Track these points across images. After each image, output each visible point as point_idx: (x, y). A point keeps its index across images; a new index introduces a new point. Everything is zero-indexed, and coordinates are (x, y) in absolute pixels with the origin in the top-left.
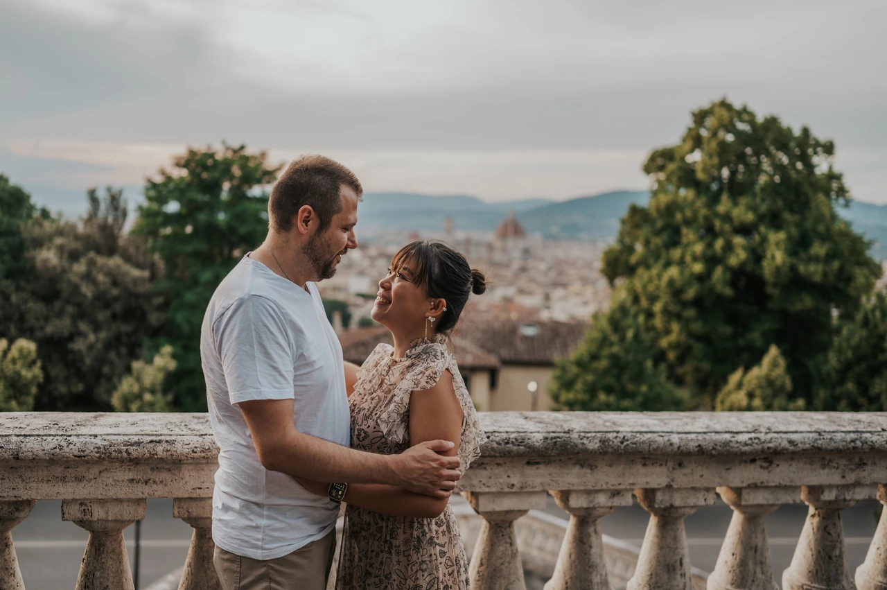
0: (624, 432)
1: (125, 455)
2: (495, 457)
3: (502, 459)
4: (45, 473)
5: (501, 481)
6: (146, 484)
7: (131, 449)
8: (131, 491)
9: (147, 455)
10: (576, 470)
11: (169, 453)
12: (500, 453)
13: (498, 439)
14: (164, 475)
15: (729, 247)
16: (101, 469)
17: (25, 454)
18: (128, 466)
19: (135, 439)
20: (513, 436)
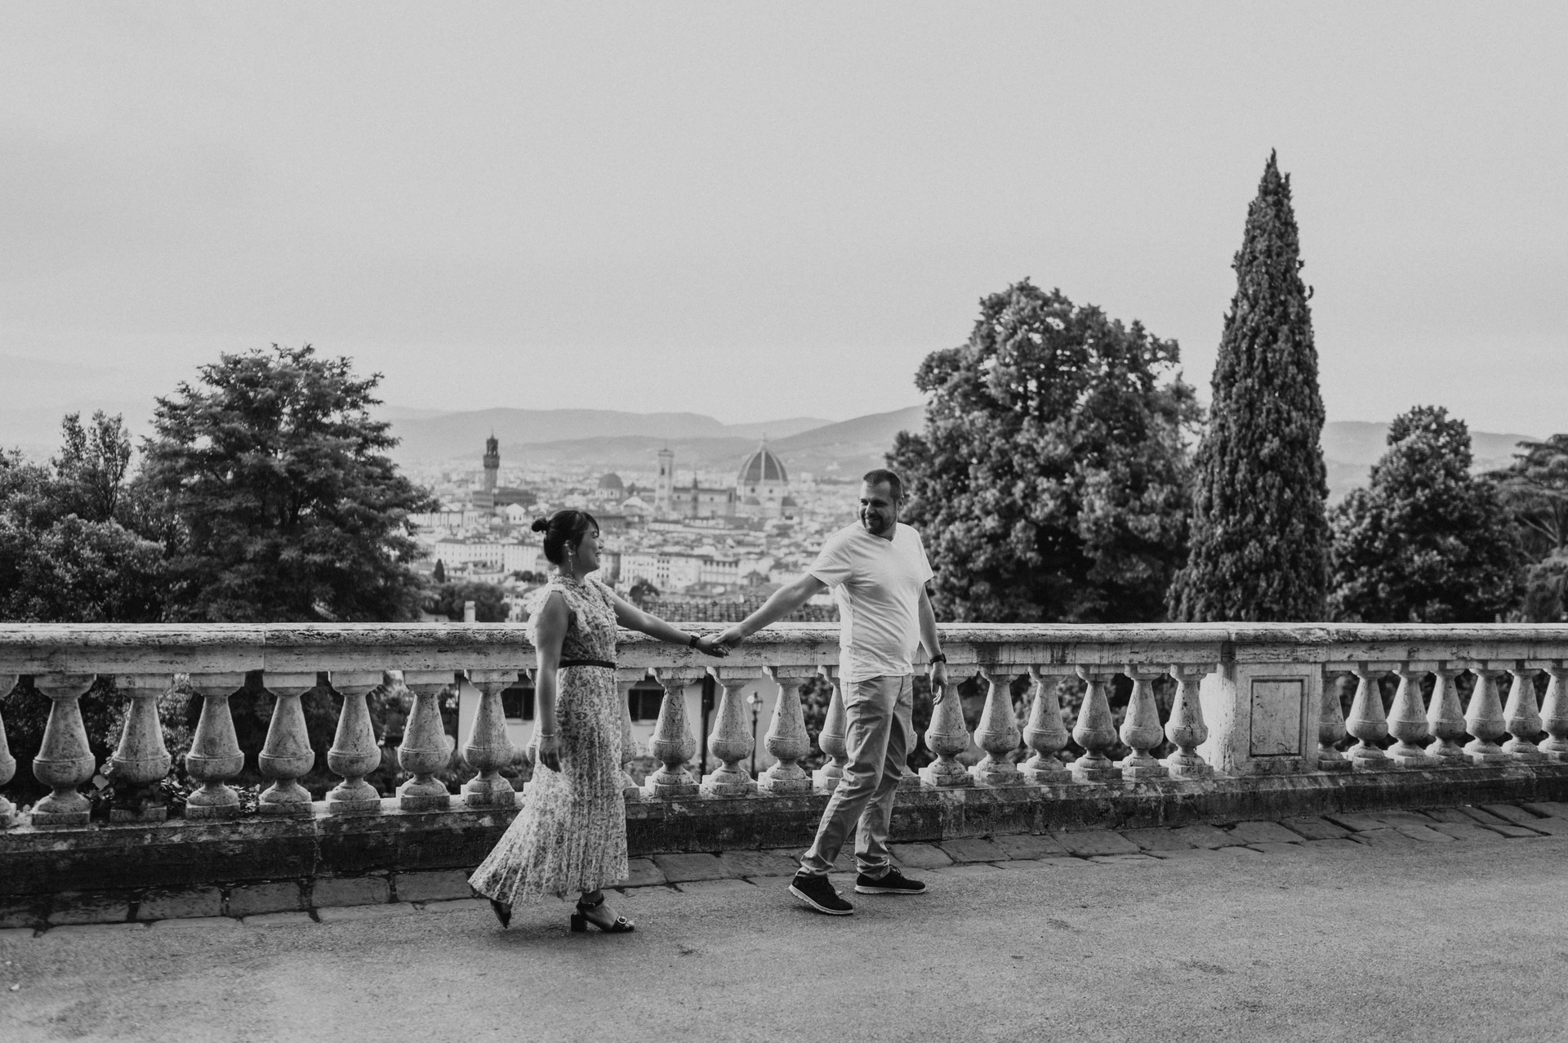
15: (1032, 494)
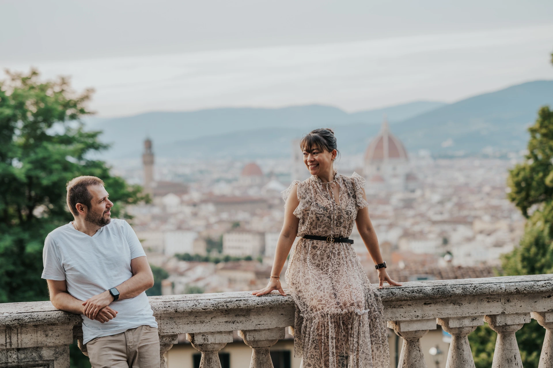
0: (475, 284)
1: (226, 307)
2: (407, 300)
3: (411, 302)
4: (186, 320)
5: (411, 314)
6: (233, 324)
7: (228, 304)
8: (227, 327)
9: (236, 307)
10: (451, 306)
11: (246, 305)
12: (410, 297)
13: (408, 290)
14: (242, 319)
16: (212, 316)
17: (180, 309)
18: (225, 314)
19: (229, 300)
20: (416, 288)
